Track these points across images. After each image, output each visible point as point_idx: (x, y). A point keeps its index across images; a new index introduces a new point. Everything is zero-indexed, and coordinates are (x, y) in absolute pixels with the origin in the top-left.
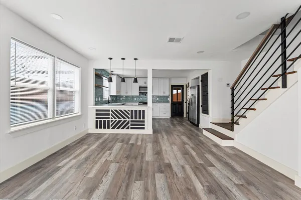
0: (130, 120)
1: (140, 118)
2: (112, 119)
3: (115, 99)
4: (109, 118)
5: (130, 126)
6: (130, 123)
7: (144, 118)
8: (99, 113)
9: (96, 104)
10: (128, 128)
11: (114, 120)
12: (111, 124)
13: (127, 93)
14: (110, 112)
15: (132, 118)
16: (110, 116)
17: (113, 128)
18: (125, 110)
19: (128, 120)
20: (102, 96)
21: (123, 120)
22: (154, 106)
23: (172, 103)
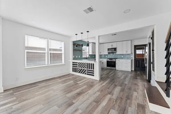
0: (86, 69)
1: (91, 69)
4: (77, 67)
5: (86, 73)
6: (87, 71)
11: (80, 68)
12: (78, 70)
14: (78, 64)
16: (78, 66)
17: (79, 73)
18: (84, 63)
19: (85, 69)
21: (83, 69)
22: (118, 62)
23: (135, 60)
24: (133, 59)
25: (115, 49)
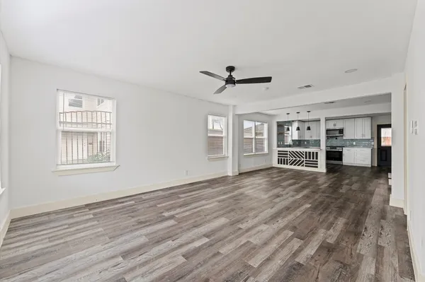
1: (313, 158)
2: (290, 158)
3: (298, 143)
4: (287, 157)
5: (304, 164)
6: (305, 162)
7: (317, 158)
8: (280, 153)
9: (278, 146)
10: (303, 166)
11: (292, 159)
12: (289, 161)
13: (311, 137)
14: (288, 153)
15: (306, 158)
16: (289, 156)
18: (300, 152)
19: (303, 159)
20: (283, 141)
21: (298, 159)
22: (345, 151)
23: (378, 149)
24: (376, 147)
25: (341, 131)
